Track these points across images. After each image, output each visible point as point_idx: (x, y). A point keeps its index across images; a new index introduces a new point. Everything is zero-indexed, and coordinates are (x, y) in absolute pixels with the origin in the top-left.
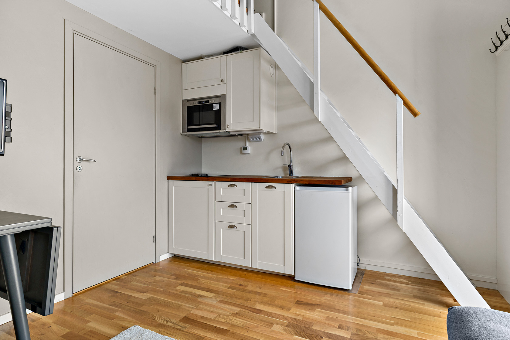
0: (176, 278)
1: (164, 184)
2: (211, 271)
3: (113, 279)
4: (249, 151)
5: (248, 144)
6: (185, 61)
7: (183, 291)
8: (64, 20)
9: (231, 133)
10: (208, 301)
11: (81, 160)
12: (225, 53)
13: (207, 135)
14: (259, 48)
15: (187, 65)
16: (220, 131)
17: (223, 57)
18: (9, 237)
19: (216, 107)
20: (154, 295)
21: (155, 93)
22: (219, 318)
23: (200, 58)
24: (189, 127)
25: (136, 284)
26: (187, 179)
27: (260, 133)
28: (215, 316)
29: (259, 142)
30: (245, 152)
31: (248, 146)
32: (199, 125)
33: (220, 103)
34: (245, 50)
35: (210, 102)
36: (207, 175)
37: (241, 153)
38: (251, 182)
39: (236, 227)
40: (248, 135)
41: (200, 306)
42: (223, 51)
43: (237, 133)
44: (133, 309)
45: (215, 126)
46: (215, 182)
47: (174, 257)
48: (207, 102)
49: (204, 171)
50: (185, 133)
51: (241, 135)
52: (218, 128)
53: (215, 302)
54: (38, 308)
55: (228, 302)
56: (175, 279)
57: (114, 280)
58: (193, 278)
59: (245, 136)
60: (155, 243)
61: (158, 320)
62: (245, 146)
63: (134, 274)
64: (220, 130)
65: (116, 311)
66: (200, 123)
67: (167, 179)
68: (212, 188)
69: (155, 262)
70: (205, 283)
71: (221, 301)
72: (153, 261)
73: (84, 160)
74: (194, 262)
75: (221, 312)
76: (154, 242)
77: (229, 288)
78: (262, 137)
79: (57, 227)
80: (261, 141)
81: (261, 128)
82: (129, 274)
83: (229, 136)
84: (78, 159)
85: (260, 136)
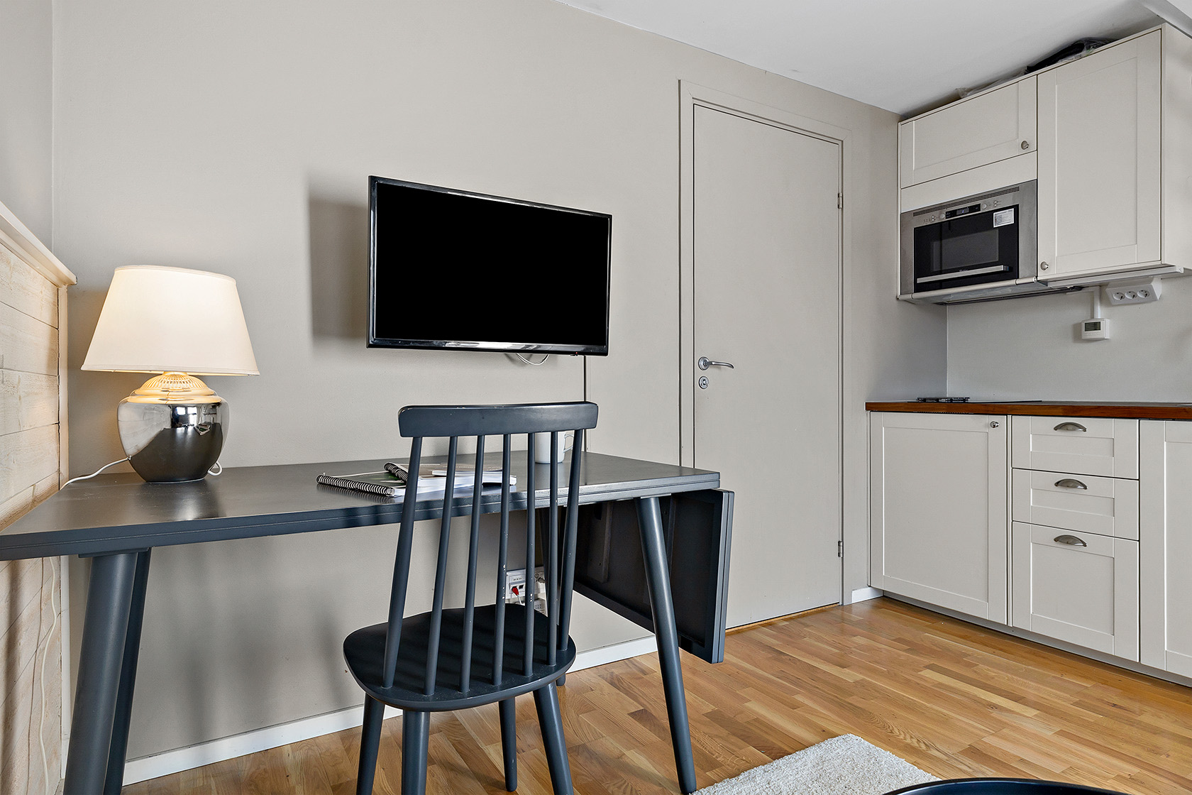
0: (908, 649)
1: (859, 419)
2: (1001, 650)
3: (762, 623)
4: (1106, 331)
5: (1100, 313)
6: (906, 117)
7: (940, 683)
8: (679, 81)
9: (1051, 285)
10: (1024, 724)
11: (708, 364)
12: (1031, 69)
13: (971, 296)
14: (1159, 27)
15: (913, 124)
16: (1018, 281)
17: (1029, 80)
18: (653, 502)
19: (1006, 218)
20: (869, 677)
21: (840, 207)
22: (1077, 776)
23: (955, 97)
24: (920, 280)
25: (816, 643)
26: (923, 409)
27: (1149, 279)
28: (1064, 768)
29: (1144, 303)
30: (1093, 334)
31: (1102, 319)
32: (941, 272)
33: (1016, 208)
34: (1103, 45)
35: (984, 209)
36: (964, 400)
37: (1078, 338)
38: (1139, 418)
39: (1083, 542)
40: (1102, 286)
41: (1004, 730)
42: (1026, 65)
43: (1069, 284)
44: (832, 697)
45: (1001, 268)
46: (1009, 417)
47: (884, 600)
48: (978, 207)
49: (953, 390)
50: (909, 296)
51: (1079, 288)
52: (1012, 273)
53: (1050, 733)
54: (695, 646)
55: (1091, 741)
56: (906, 651)
57: (763, 626)
58: (958, 658)
59: (1091, 289)
60: (843, 558)
61: (902, 737)
62: (1092, 317)
63: (802, 620)
64: (1018, 278)
65: (798, 693)
66: (941, 268)
67: (867, 409)
68: (1001, 432)
69: (843, 602)
70: (996, 678)
71: (1062, 733)
72: (838, 599)
73: (713, 363)
74: (944, 620)
75: (1075, 761)
76: (839, 556)
77: (1076, 704)
78: (1158, 288)
79: (729, 492)
80: (1155, 299)
81: (1166, 261)
82: (791, 619)
83: (1045, 291)
84: (702, 363)
85: (1151, 288)
